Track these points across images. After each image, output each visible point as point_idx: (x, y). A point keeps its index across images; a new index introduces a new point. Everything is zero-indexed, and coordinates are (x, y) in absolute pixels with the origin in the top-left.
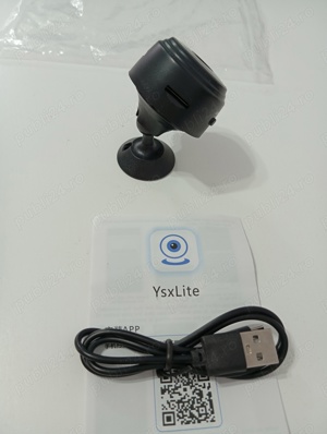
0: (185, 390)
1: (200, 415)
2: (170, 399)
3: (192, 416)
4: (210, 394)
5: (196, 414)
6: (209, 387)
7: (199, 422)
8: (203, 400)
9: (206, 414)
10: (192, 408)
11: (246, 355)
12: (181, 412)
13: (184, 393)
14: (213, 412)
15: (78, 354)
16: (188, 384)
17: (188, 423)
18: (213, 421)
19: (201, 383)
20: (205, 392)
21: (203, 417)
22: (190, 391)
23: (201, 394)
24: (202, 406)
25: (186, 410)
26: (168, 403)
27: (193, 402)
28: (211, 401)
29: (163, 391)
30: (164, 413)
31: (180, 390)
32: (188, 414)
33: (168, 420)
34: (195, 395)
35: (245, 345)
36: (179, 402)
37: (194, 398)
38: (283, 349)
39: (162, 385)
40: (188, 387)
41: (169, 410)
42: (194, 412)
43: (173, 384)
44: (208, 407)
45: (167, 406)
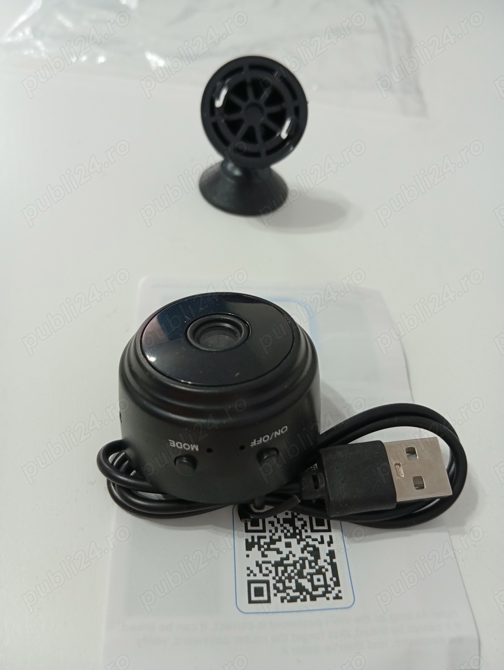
0: (288, 545)
1: (315, 588)
2: (261, 560)
3: (300, 588)
4: (332, 554)
5: (308, 586)
6: (330, 543)
7: (313, 598)
8: (321, 562)
9: (326, 586)
10: (300, 575)
12: (280, 581)
13: (286, 551)
14: (337, 584)
16: (293, 536)
17: (293, 600)
18: (337, 597)
19: (317, 536)
20: (324, 549)
21: (321, 591)
22: (296, 548)
23: (316, 553)
24: (319, 572)
25: (290, 578)
26: (258, 564)
27: (303, 566)
28: (334, 567)
30: (250, 583)
31: (280, 545)
32: (293, 584)
33: (257, 593)
34: (306, 554)
35: (392, 462)
36: (277, 565)
37: (304, 559)
39: (249, 536)
40: (294, 541)
41: (260, 577)
42: (305, 583)
43: (268, 534)
44: (329, 575)
45: (256, 570)
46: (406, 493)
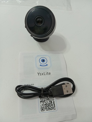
0: (47, 101)
1: (51, 108)
2: (43, 104)
3: (49, 108)
4: (54, 102)
5: (50, 108)
6: (54, 100)
7: (51, 110)
8: (52, 103)
9: (53, 107)
10: (49, 106)
11: (64, 91)
12: (46, 107)
13: (47, 102)
14: (55, 107)
15: (17, 93)
16: (48, 99)
17: (48, 110)
18: (55, 109)
19: (51, 99)
20: (53, 101)
21: (52, 108)
22: (48, 101)
23: (51, 102)
24: (52, 105)
25: (47, 107)
26: (42, 105)
27: (49, 104)
28: (54, 104)
29: (41, 102)
31: (46, 101)
32: (48, 108)
33: (42, 109)
34: (50, 102)
35: (63, 88)
36: (45, 104)
37: (49, 103)
38: (74, 89)
39: (41, 100)
40: (48, 100)
41: (43, 107)
42: (50, 107)
43: (44, 99)
44: (53, 105)
45: (42, 106)
46: (65, 93)
